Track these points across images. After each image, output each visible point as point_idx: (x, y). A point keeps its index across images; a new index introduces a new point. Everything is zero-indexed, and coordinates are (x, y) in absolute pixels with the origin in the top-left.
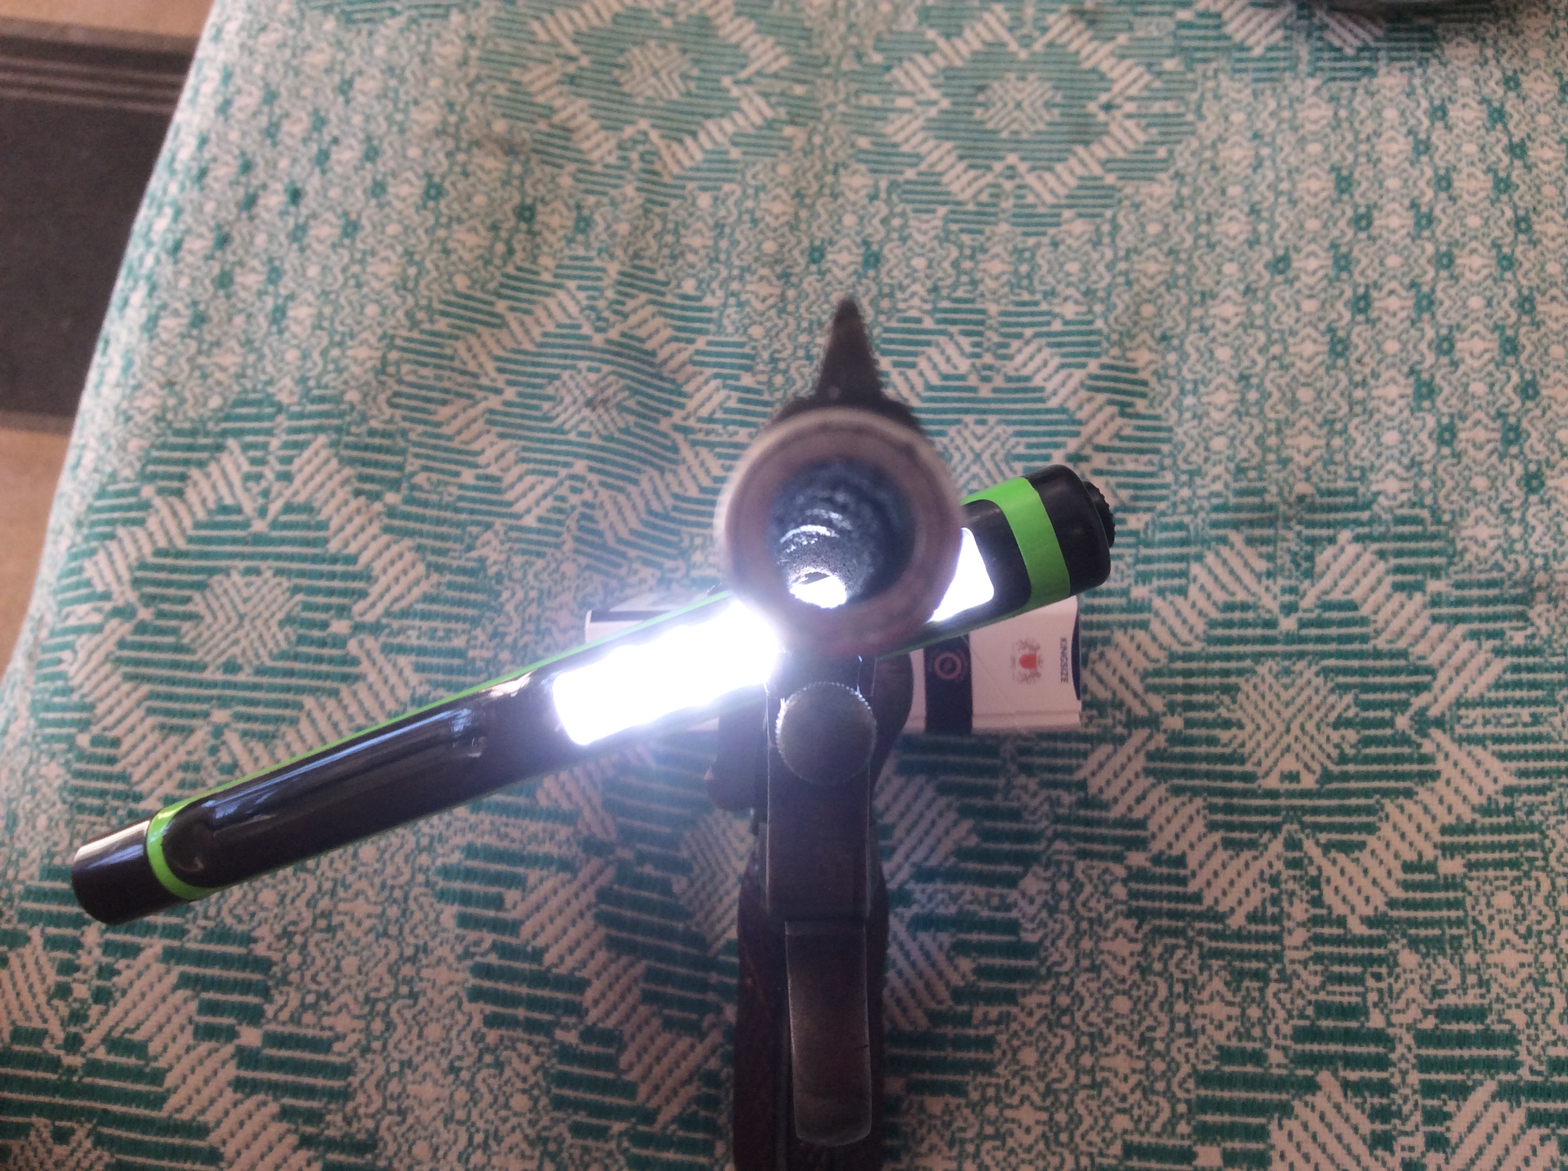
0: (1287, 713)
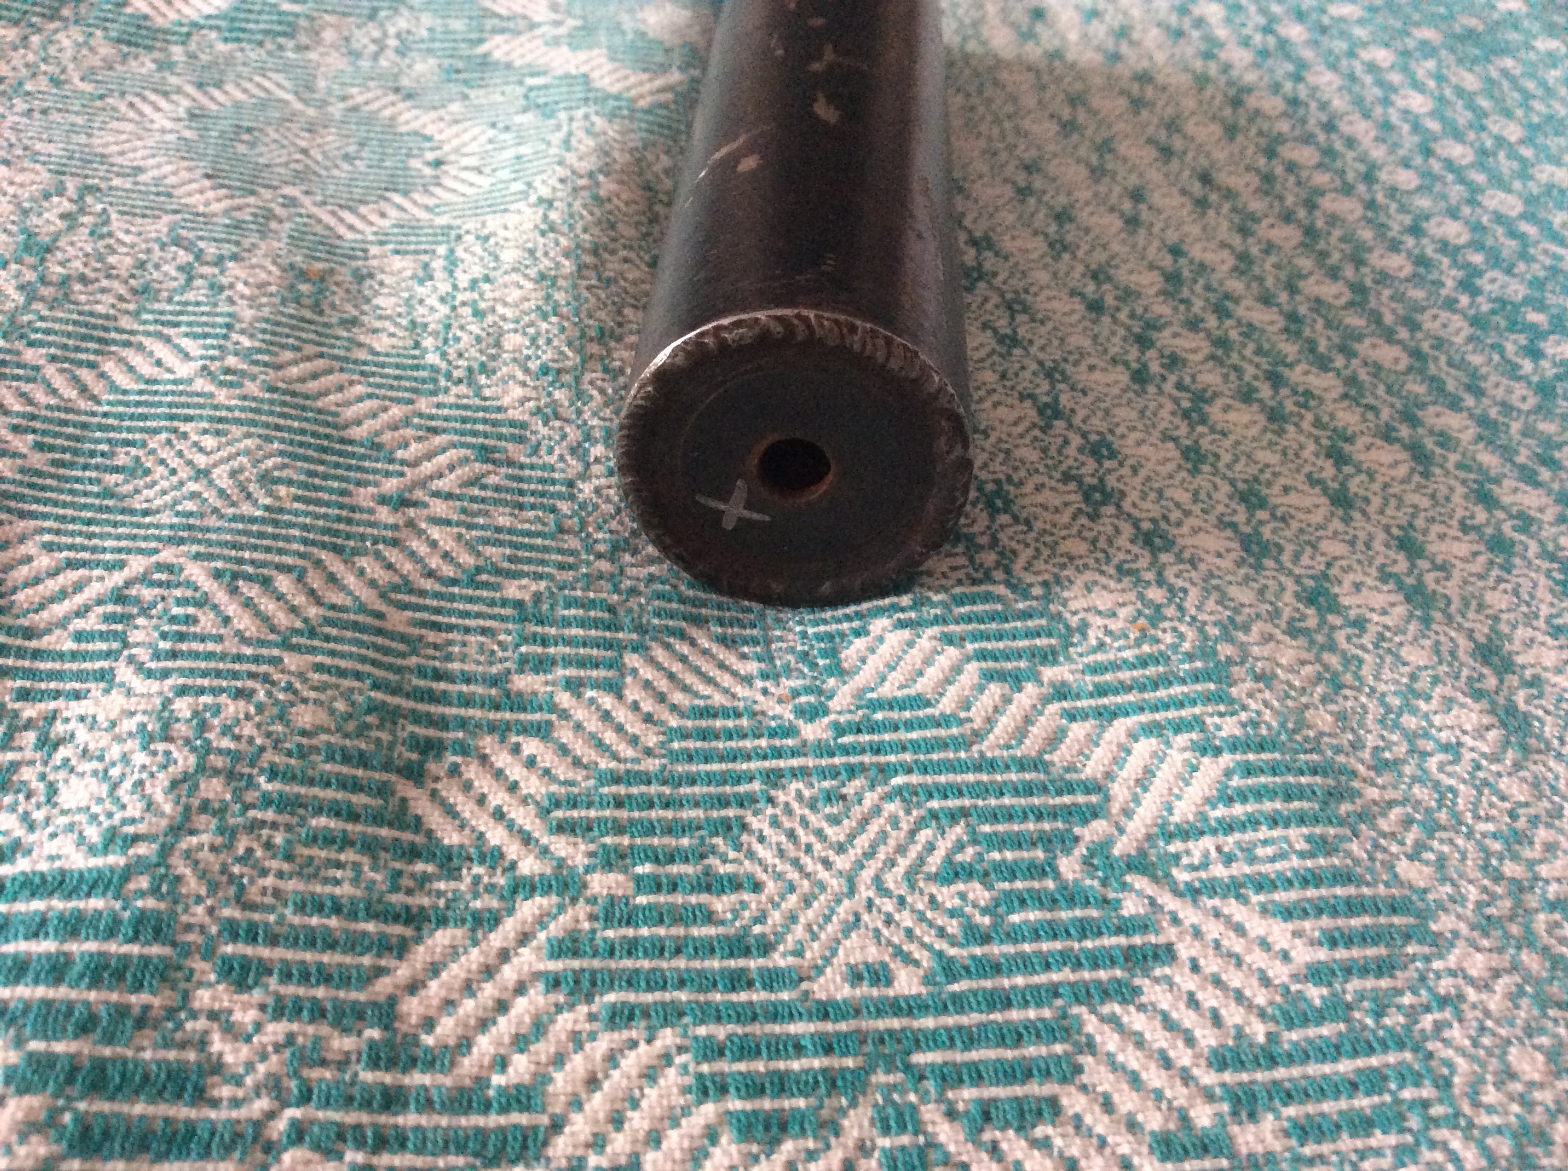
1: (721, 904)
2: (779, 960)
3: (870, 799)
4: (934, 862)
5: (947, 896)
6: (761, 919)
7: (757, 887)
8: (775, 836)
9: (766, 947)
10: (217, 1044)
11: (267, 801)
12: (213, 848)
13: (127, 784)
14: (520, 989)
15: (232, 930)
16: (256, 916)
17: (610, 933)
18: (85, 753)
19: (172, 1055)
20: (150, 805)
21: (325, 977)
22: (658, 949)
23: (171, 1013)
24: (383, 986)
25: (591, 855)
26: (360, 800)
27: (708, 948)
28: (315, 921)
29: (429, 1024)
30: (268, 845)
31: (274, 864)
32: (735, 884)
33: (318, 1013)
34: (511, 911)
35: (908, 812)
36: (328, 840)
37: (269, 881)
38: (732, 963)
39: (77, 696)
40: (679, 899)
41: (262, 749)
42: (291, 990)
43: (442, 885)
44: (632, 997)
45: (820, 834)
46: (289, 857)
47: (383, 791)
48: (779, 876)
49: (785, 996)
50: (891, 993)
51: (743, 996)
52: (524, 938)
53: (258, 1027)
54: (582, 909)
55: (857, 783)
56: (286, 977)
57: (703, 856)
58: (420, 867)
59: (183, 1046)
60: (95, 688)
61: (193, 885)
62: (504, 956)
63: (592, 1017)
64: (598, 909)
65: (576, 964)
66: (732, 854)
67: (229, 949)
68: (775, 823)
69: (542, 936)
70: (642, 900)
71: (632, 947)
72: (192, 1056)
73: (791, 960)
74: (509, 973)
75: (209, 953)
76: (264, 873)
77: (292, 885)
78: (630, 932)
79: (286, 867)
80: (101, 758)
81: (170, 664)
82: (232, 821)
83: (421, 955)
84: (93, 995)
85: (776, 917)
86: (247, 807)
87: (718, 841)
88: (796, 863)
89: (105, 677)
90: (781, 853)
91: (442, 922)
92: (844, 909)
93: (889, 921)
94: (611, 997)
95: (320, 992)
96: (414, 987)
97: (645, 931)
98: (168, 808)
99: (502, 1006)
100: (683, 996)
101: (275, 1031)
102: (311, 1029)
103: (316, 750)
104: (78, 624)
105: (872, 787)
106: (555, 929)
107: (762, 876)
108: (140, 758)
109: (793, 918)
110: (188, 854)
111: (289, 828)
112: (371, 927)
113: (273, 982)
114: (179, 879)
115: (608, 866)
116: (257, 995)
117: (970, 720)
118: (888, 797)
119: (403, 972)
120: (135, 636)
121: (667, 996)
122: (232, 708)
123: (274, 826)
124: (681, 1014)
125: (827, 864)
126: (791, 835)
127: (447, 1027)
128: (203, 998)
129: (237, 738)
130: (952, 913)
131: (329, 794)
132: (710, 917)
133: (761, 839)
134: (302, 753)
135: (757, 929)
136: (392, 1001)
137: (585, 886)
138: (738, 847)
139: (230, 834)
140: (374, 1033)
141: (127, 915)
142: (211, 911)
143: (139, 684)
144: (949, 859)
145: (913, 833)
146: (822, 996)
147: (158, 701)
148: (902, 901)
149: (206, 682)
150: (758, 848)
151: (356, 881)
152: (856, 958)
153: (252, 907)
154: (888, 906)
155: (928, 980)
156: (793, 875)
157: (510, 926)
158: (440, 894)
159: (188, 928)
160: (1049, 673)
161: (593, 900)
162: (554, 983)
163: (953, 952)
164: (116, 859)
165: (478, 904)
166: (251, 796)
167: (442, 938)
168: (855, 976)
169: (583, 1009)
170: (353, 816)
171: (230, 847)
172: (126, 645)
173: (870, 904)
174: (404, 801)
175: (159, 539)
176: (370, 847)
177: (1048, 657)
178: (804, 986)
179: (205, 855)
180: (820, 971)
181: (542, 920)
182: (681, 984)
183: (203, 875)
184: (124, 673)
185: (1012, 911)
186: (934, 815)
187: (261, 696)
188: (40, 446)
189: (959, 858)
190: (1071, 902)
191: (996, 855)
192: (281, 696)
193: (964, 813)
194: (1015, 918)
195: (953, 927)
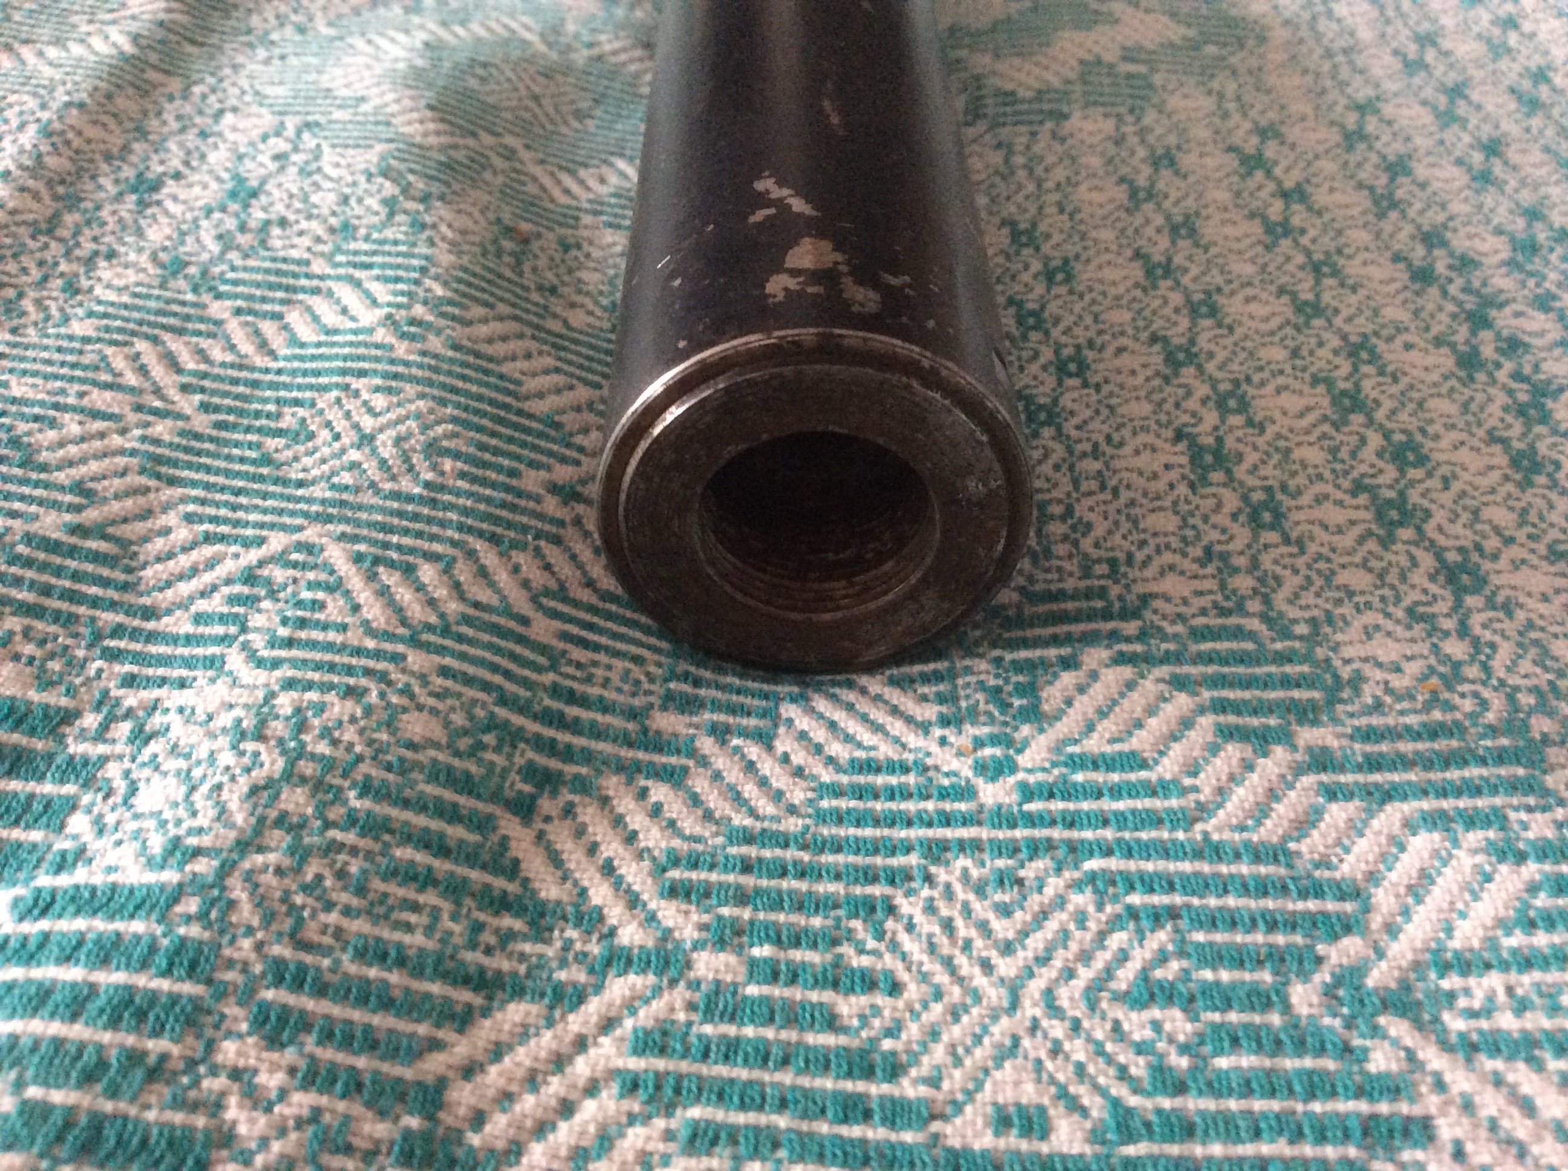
0: (1006, 967)
1: (848, 1007)
2: (909, 1089)
3: (1054, 885)
4: (1125, 977)
5: (1137, 1024)
6: (893, 1031)
7: (895, 988)
8: (928, 926)
9: (895, 1070)
10: (233, 1112)
11: (352, 820)
12: (279, 871)
13: (205, 789)
14: (592, 1089)
15: (278, 973)
16: (308, 959)
17: (708, 1029)
18: (174, 750)
19: (178, 1118)
20: (223, 813)
21: (371, 1042)
22: (762, 1056)
23: (191, 1064)
24: (434, 1064)
25: (704, 927)
26: (456, 832)
27: (821, 1062)
28: (373, 973)
29: (478, 1119)
30: (341, 874)
31: (344, 898)
32: (868, 982)
33: (355, 1086)
34: (599, 988)
35: (1100, 907)
36: (410, 875)
37: (333, 918)
38: (849, 1086)
39: (182, 684)
40: (797, 994)
41: (360, 759)
42: (328, 1054)
43: (527, 947)
44: (720, 1115)
45: (984, 928)
46: (361, 891)
47: (483, 824)
48: (925, 978)
49: (908, 1137)
50: (1045, 1148)
51: (856, 1131)
52: (608, 1024)
53: (283, 1094)
54: (680, 994)
55: (1040, 864)
56: (327, 1037)
57: (835, 942)
58: (506, 922)
59: (195, 1107)
60: (201, 676)
61: (246, 913)
62: (581, 1044)
63: (669, 1136)
64: (699, 997)
65: (660, 1064)
66: (871, 944)
67: (269, 994)
68: (930, 908)
69: (629, 1023)
70: (752, 990)
71: (730, 1050)
72: (200, 1121)
73: (923, 1091)
74: (582, 1067)
75: (246, 997)
76: (329, 906)
77: (359, 926)
78: (731, 1030)
79: (355, 902)
80: (188, 756)
81: (283, 653)
82: (307, 840)
83: (485, 1031)
84: (107, 1037)
85: (913, 1030)
86: (328, 825)
87: (857, 924)
88: (948, 963)
89: (215, 664)
90: (932, 948)
91: (518, 993)
92: (1001, 1029)
93: (1056, 1050)
94: (695, 1112)
95: (361, 1062)
96: (470, 1070)
97: (749, 1031)
98: (239, 819)
99: (567, 1108)
100: (782, 1121)
101: (302, 1101)
102: (341, 1106)
103: (419, 766)
104: (201, 605)
105: (1059, 870)
106: (646, 1016)
107: (904, 976)
108: (227, 758)
109: (934, 1034)
110: (249, 877)
111: (369, 855)
112: (435, 988)
113: (310, 1042)
114: (232, 905)
115: (721, 944)
116: (290, 1055)
117: (1196, 789)
118: (1077, 885)
119: (461, 1049)
120: (257, 620)
121: (763, 1119)
122: (339, 708)
123: (354, 851)
124: (776, 1145)
125: (987, 966)
126: (948, 926)
127: (498, 1126)
128: (229, 1051)
129: (335, 743)
130: (1141, 1049)
131: (421, 821)
132: (832, 1022)
133: (910, 927)
134: (404, 768)
135: (887, 1044)
136: (442, 1083)
137: (688, 965)
138: (880, 935)
139: (301, 854)
140: (413, 1122)
141: (165, 942)
142: (259, 947)
143: (248, 674)
144: (1144, 974)
145: (1102, 936)
146: (955, 1142)
147: (260, 694)
148: (1076, 1026)
149: (316, 676)
150: (903, 937)
151: (429, 930)
152: (1006, 1096)
153: (307, 946)
154: (1057, 1029)
155: (1096, 1136)
156: (942, 978)
157: (594, 1007)
158: (522, 958)
159: (230, 964)
160: (1307, 736)
161: (695, 985)
162: (632, 1085)
163: (1133, 1101)
164: (170, 876)
165: (563, 975)
166: (335, 813)
167: (514, 1013)
168: (1002, 1121)
169: (660, 1123)
170: (443, 851)
171: (298, 870)
172: (244, 629)
173: (1034, 1027)
174: (505, 839)
175: (306, 515)
176: (455, 889)
177: (1308, 714)
178: (936, 1126)
179: (269, 879)
180: (959, 1107)
181: (632, 1004)
182: (783, 1105)
183: (260, 902)
184: (235, 660)
185: (1219, 1052)
186: (1133, 913)
187: (373, 697)
188: (205, 407)
189: (1158, 974)
190: (1301, 1047)
191: (1208, 975)
192: (394, 699)
193: (1173, 913)
194: (1223, 1063)
195: (1139, 1068)
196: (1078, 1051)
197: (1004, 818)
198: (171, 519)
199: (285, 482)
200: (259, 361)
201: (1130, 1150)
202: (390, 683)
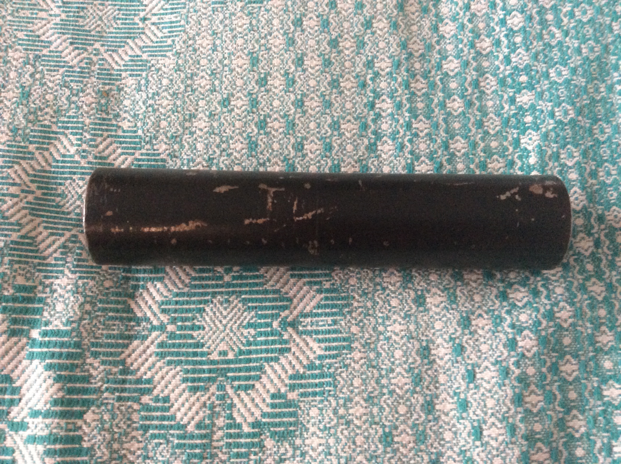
1: (195, 334)
2: (205, 349)
3: (236, 301)
4: (245, 322)
5: (245, 332)
6: (203, 338)
7: (204, 329)
8: (211, 314)
9: (203, 345)
10: (92, 371)
11: (99, 309)
12: (89, 324)
13: (70, 306)
14: (151, 356)
15: (93, 345)
16: (98, 341)
17: (170, 342)
18: (60, 296)
19: (83, 374)
20: (75, 313)
21: (111, 354)
22: (180, 346)
23: (82, 364)
24: (123, 356)
25: (168, 319)
26: (119, 306)
27: (190, 346)
28: (109, 341)
29: (132, 364)
30: (100, 322)
31: (101, 327)
32: (199, 328)
33: (110, 363)
34: (150, 335)
35: (243, 306)
36: (112, 318)
37: (100, 332)
38: (195, 350)
39: (57, 278)
40: (186, 332)
41: (98, 295)
42: (105, 358)
43: (136, 328)
44: (172, 358)
45: (221, 313)
46: (104, 325)
47: (125, 302)
48: (209, 326)
49: (204, 359)
50: (226, 358)
51: (195, 359)
52: (152, 342)
53: (99, 367)
54: (165, 335)
55: (234, 297)
56: (104, 355)
57: (193, 319)
58: (132, 323)
59: (84, 371)
60: (60, 275)
61: (85, 334)
62: (148, 347)
63: (164, 363)
64: (168, 335)
65: (162, 350)
66: (200, 319)
67: (92, 349)
68: (212, 310)
69: (156, 342)
70: (178, 332)
71: (174, 345)
72: (86, 374)
73: (207, 350)
74: (148, 352)
75: (89, 351)
76: (99, 329)
77: (105, 332)
78: (174, 341)
79: (103, 327)
80: (63, 297)
81: (77, 269)
82: (92, 316)
83: (131, 347)
84: (67, 362)
85: (206, 337)
86: (95, 311)
87: (197, 315)
88: (214, 322)
89: (62, 272)
90: (211, 319)
91: (136, 338)
92: (221, 336)
93: (231, 339)
94: (168, 358)
95: (110, 358)
96: (129, 356)
97: (177, 341)
98: (78, 313)
99: (147, 360)
100: (183, 358)
101: (102, 368)
102: (109, 367)
103: (109, 293)
104: (55, 255)
105: (237, 299)
106: (159, 340)
107: (206, 326)
108: (72, 299)
109: (210, 338)
110: (83, 326)
111: (104, 316)
112: (121, 341)
113: (101, 356)
114: (82, 332)
115: (172, 323)
116: (98, 360)
118: (240, 301)
119: (127, 352)
120: (69, 259)
121: (180, 358)
122: (91, 283)
123: (101, 316)
124: (182, 362)
125: (221, 322)
126: (214, 313)
127: (135, 365)
128: (88, 361)
129: (92, 292)
130: (245, 337)
131: (112, 306)
132: (192, 337)
133: (207, 314)
134: (107, 294)
135: (202, 341)
136: (125, 359)
137: (166, 328)
138: (202, 317)
139: (91, 319)
140: (121, 367)
141: (72, 342)
142: (89, 340)
143: (70, 276)
144: (249, 322)
145: (243, 313)
146: (212, 359)
147: (75, 281)
148: (235, 334)
149: (85, 275)
150: (206, 317)
151: (118, 330)
152: (221, 349)
153: (97, 338)
154: (232, 335)
155: (235, 355)
156: (212, 325)
157: (150, 339)
158: (136, 330)
159: (84, 345)
161: (167, 332)
162: (157, 354)
163: (243, 348)
164: (69, 328)
165: (143, 333)
166: (96, 309)
167: (136, 343)
168: (220, 353)
169: (162, 361)
170: (118, 311)
171: (92, 322)
172: (67, 262)
173: (228, 334)
174: (129, 305)
175: (71, 225)
176: (121, 319)
178: (209, 356)
179: (87, 326)
180: (213, 352)
181: (156, 338)
182: (183, 355)
183: (87, 331)
184: (67, 272)
185: (258, 337)
186: (249, 308)
187: (97, 279)
188: (39, 188)
189: (251, 321)
190: (272, 335)
191: (259, 321)
192: (102, 278)
193: (256, 307)
194: (258, 339)
195: (244, 341)
196: (235, 339)
197: (229, 285)
198: (40, 229)
199: (63, 213)
200: (48, 168)
201: (240, 357)
202: (100, 274)
